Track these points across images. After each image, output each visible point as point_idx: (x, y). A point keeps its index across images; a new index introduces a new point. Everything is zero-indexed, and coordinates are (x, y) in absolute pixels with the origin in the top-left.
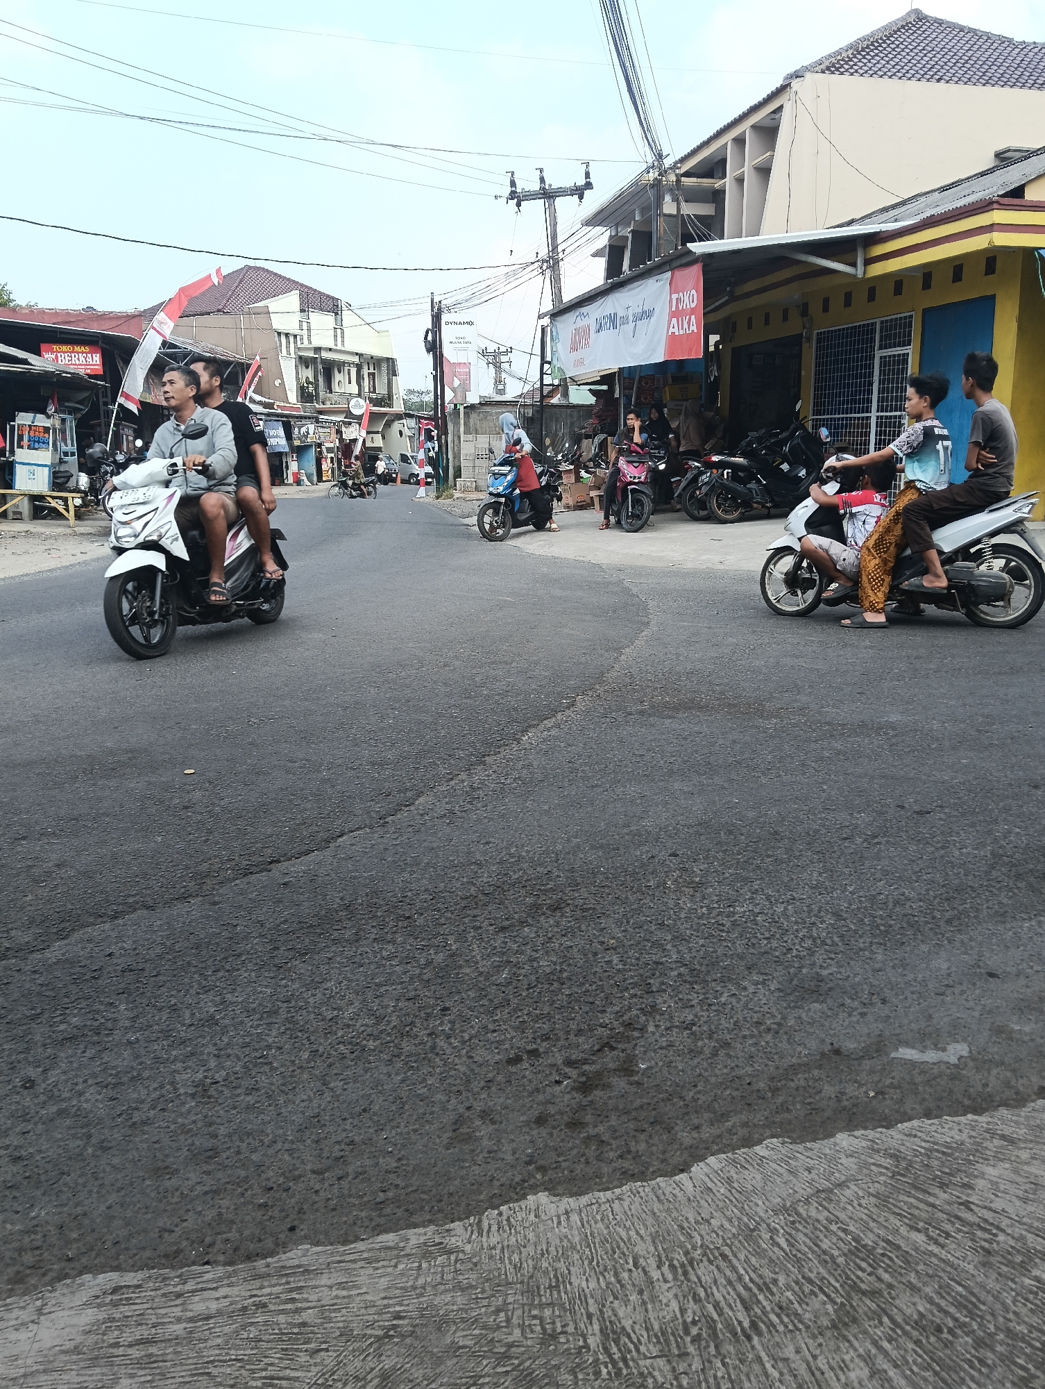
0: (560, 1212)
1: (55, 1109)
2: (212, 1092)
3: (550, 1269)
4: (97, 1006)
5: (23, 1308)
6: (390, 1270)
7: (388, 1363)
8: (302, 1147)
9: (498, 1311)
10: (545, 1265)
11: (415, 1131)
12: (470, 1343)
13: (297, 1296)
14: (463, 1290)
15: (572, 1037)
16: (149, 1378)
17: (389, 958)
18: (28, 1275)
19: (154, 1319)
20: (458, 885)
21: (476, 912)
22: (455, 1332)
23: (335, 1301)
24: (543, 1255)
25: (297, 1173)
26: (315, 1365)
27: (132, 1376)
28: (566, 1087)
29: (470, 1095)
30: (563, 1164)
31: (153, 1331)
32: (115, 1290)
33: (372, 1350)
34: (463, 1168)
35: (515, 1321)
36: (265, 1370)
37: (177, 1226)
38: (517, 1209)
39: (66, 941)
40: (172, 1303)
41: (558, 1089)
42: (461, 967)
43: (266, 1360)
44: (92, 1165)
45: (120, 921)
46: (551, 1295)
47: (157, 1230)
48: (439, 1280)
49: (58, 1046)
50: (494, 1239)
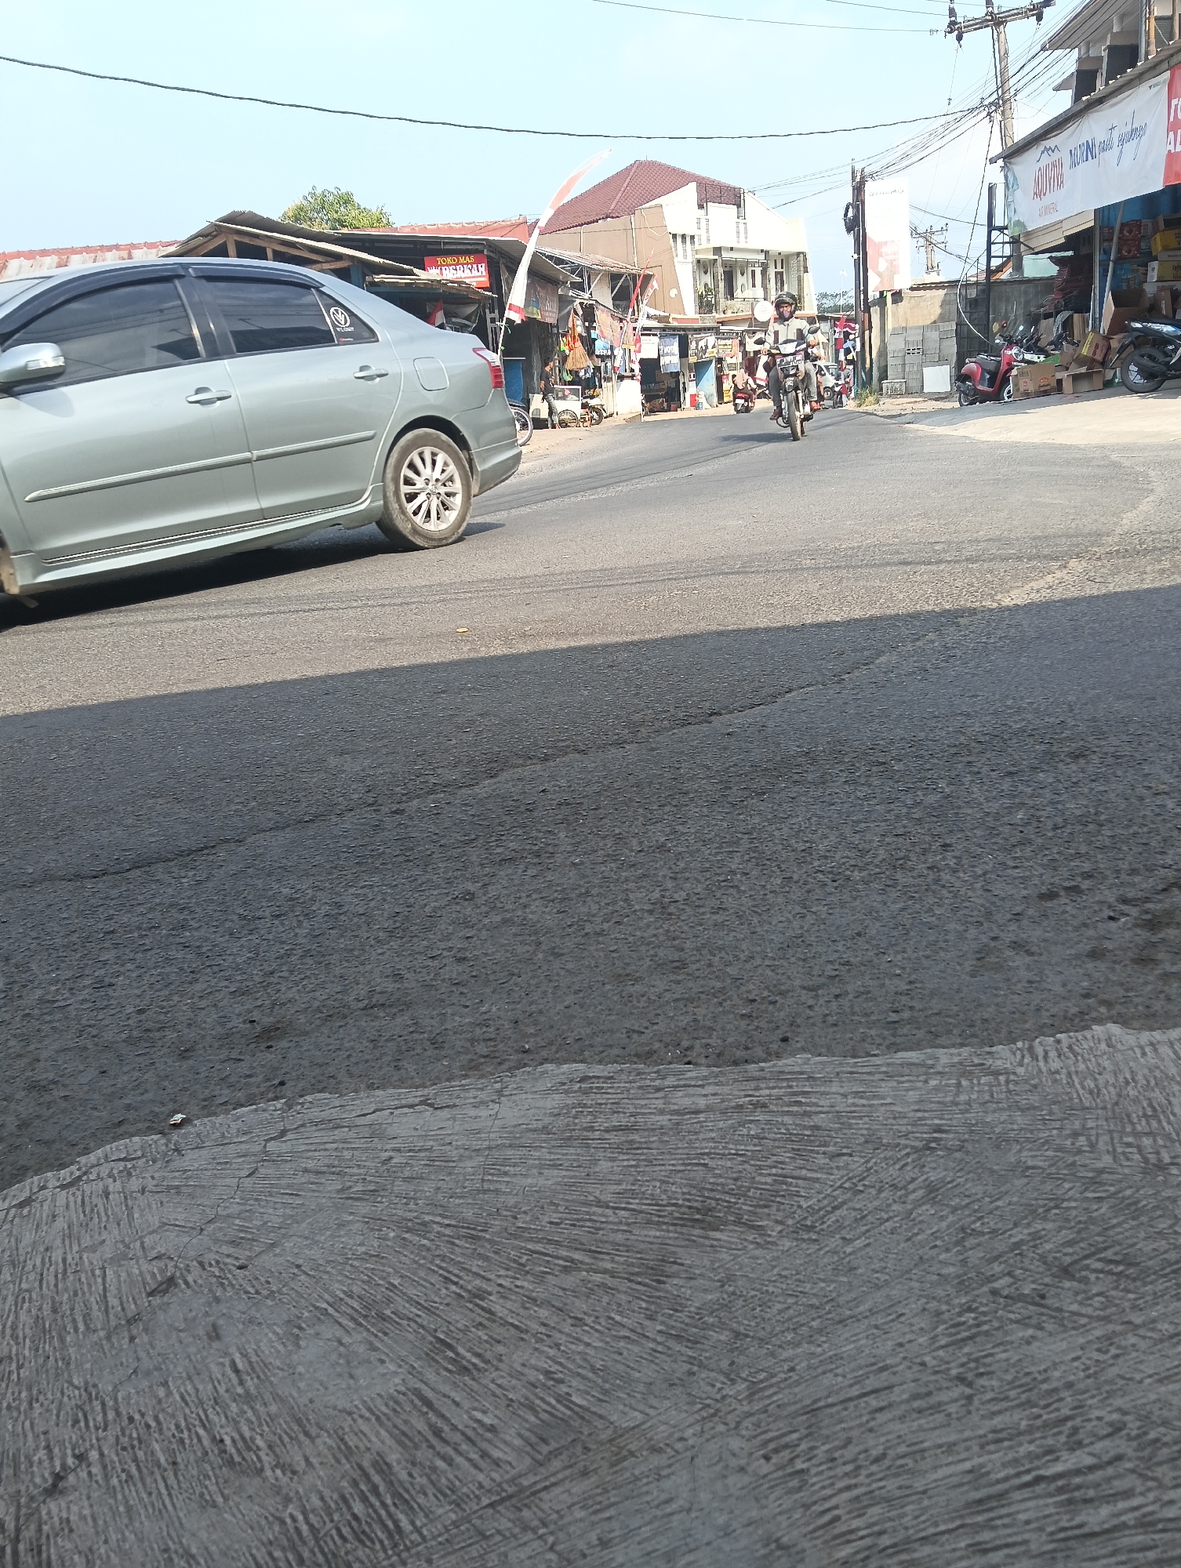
0: (1143, 1043)
1: (498, 918)
2: (672, 909)
3: (1141, 1097)
4: (534, 834)
5: (482, 1089)
6: (920, 1085)
7: (933, 1176)
8: (785, 964)
9: (1075, 1135)
10: (1132, 1093)
11: (927, 957)
12: (1041, 1164)
13: (803, 1100)
14: (1022, 1110)
15: (1123, 876)
16: (634, 1163)
17: (866, 798)
18: (482, 1064)
19: (632, 1110)
20: (944, 734)
21: (969, 759)
22: (1020, 1151)
23: (853, 1109)
24: (1127, 1083)
25: (782, 987)
26: (838, 1168)
27: (613, 1160)
28: (1125, 923)
29: (994, 927)
30: (1136, 1000)
31: (632, 1119)
32: (583, 1079)
33: (909, 1160)
34: (996, 995)
35: (1101, 1146)
36: (775, 1167)
37: (647, 1028)
38: (1080, 1038)
39: (495, 780)
40: (651, 1096)
41: (1113, 925)
42: (959, 807)
43: (775, 1158)
44: (545, 968)
45: (552, 764)
46: (1148, 1123)
47: (624, 1031)
48: (987, 1097)
49: (497, 867)
50: (1055, 1064)
